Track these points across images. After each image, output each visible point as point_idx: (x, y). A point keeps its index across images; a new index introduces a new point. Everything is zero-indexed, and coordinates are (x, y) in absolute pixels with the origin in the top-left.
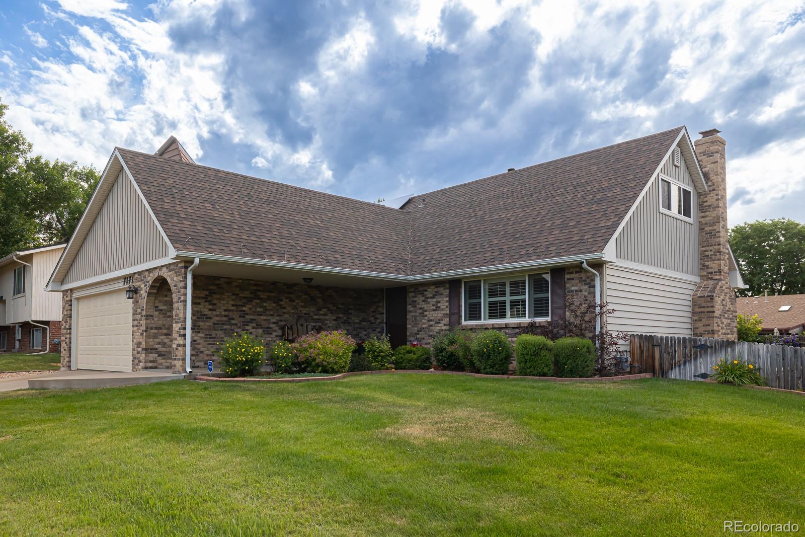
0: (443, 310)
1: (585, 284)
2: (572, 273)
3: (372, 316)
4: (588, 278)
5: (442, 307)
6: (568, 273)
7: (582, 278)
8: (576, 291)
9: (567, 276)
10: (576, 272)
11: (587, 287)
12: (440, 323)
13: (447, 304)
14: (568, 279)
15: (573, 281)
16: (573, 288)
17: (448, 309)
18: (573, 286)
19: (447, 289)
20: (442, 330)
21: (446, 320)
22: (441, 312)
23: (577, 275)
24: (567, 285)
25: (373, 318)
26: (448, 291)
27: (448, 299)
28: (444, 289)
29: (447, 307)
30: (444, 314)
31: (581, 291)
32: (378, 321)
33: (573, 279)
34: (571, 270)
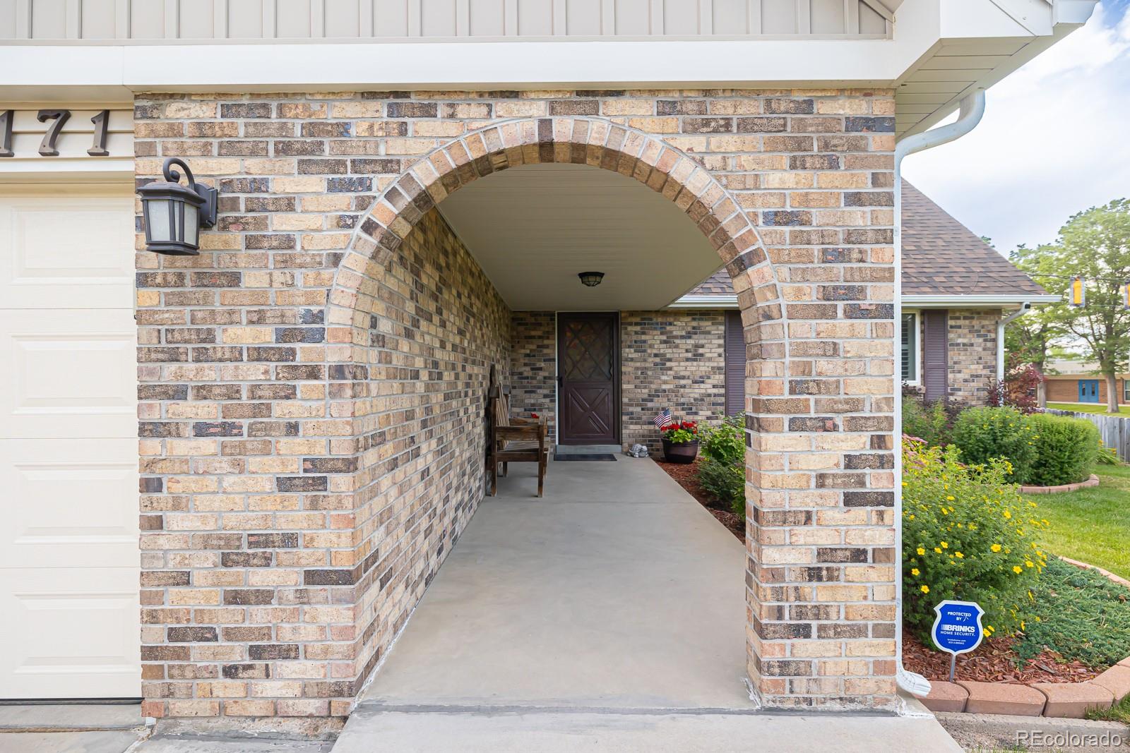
0: (710, 359)
1: (979, 336)
2: (958, 318)
3: (525, 365)
4: (983, 327)
5: (708, 355)
6: (951, 318)
7: (973, 326)
8: (964, 345)
9: (951, 322)
10: (965, 318)
11: (981, 340)
12: (703, 382)
13: (721, 350)
14: (952, 327)
15: (959, 330)
16: (960, 341)
17: (722, 359)
18: (959, 336)
19: (720, 324)
20: (709, 395)
21: (719, 378)
22: (707, 364)
23: (967, 322)
24: (951, 336)
25: (528, 369)
26: (723, 328)
27: (721, 342)
28: (713, 324)
29: (720, 355)
30: (713, 368)
31: (972, 345)
32: (542, 374)
33: (960, 327)
34: (957, 314)
